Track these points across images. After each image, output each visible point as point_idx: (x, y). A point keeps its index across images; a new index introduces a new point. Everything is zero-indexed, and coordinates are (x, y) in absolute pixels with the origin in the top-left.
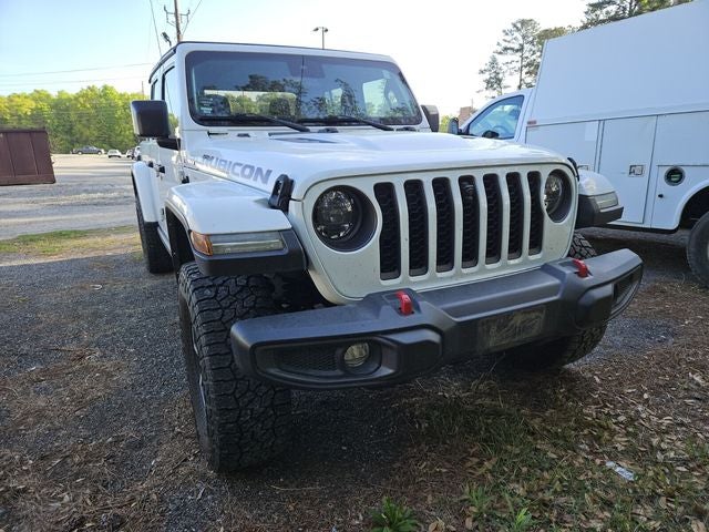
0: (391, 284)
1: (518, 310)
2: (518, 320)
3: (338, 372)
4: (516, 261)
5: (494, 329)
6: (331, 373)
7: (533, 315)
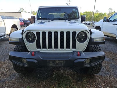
0: (38, 50)
1: (57, 60)
2: (57, 62)
3: (21, 63)
4: (68, 50)
5: (51, 63)
6: (20, 63)
7: (61, 62)
